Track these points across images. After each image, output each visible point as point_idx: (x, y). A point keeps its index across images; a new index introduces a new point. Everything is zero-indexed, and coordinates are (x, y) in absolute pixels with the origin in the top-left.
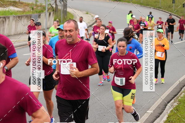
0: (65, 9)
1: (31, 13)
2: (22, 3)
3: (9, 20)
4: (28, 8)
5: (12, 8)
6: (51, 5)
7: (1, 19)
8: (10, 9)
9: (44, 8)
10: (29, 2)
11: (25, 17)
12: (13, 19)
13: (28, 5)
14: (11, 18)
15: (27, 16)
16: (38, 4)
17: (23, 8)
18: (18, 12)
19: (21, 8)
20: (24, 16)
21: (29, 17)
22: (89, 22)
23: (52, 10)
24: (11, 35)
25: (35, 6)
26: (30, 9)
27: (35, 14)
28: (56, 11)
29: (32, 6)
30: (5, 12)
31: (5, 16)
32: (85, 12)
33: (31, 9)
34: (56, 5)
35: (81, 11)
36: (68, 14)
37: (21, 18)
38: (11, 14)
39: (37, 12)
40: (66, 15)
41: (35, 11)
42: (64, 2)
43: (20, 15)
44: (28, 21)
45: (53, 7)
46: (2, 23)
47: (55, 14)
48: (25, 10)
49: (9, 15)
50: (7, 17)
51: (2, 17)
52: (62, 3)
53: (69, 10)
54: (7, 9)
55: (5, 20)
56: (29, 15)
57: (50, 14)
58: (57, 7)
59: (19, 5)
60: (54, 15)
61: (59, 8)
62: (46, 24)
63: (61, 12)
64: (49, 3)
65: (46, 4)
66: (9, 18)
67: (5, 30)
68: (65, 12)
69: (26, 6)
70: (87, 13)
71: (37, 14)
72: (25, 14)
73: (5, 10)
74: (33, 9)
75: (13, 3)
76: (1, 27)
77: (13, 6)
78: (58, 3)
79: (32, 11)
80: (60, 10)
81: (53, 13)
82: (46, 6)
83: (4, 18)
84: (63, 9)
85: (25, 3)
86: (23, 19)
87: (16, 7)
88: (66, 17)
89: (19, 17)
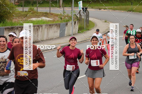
0: (88, 19)
1: (59, 22)
2: (52, 14)
3: (42, 28)
4: (57, 18)
5: (44, 18)
6: (76, 15)
7: (36, 27)
8: (43, 19)
9: (70, 18)
10: (57, 13)
11: (55, 26)
12: (46, 27)
13: (57, 15)
14: (44, 27)
15: (56, 25)
16: (66, 14)
17: (53, 18)
18: (49, 22)
19: (52, 18)
20: (54, 24)
21: (58, 25)
22: (107, 29)
23: (77, 19)
24: (44, 40)
25: (63, 16)
26: (58, 19)
27: (64, 23)
28: (80, 20)
29: (61, 16)
30: (39, 21)
31: (39, 25)
32: (104, 21)
33: (60, 19)
34: (80, 15)
35: (100, 20)
36: (90, 22)
37: (51, 26)
38: (44, 23)
39: (64, 21)
40: (88, 23)
41: (63, 20)
42: (86, 13)
43: (51, 24)
44: (57, 29)
45: (77, 17)
46: (36, 30)
47: (80, 22)
48: (55, 20)
49: (42, 24)
50: (40, 25)
51: (36, 26)
52: (85, 13)
53: (90, 19)
54: (40, 19)
55: (39, 28)
56: (58, 24)
57: (75, 23)
58: (81, 17)
59: (50, 16)
60: (78, 23)
61: (83, 17)
62: (72, 31)
63: (84, 21)
64: (74, 14)
65: (72, 15)
66: (42, 26)
67: (39, 36)
68: (88, 21)
69: (55, 16)
70: (106, 22)
71: (65, 23)
72: (54, 23)
73: (38, 20)
74: (61, 19)
75: (44, 14)
76: (36, 33)
77: (45, 16)
78: (82, 14)
79: (60, 20)
80: (83, 19)
81: (78, 22)
82: (72, 16)
83: (38, 26)
84: (85, 18)
85: (55, 14)
86: (53, 27)
87: (47, 17)
88: (88, 25)
89: (50, 25)
